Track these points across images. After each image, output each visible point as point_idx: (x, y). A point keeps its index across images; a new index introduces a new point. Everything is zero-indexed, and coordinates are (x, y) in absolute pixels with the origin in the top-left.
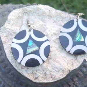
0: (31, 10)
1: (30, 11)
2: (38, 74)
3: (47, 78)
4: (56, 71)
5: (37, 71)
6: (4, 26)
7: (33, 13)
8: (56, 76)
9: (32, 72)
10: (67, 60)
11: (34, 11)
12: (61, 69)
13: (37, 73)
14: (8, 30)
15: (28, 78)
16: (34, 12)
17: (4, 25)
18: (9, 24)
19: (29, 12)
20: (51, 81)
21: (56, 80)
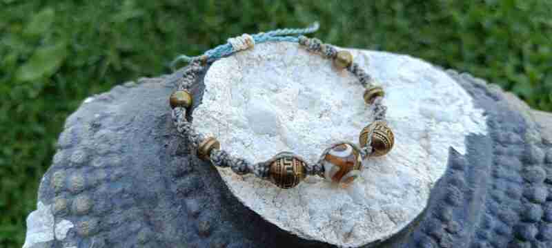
0: (262, 56)
1: (259, 59)
2: (347, 219)
3: (380, 225)
4: (395, 196)
5: (341, 214)
6: (201, 106)
7: (266, 61)
8: (404, 209)
9: (327, 221)
10: (408, 160)
11: (269, 57)
12: (409, 185)
13: (343, 217)
14: (215, 116)
15: (324, 240)
16: (269, 60)
17: (201, 103)
18: (214, 100)
19: (257, 61)
20: (392, 229)
21: (408, 222)
